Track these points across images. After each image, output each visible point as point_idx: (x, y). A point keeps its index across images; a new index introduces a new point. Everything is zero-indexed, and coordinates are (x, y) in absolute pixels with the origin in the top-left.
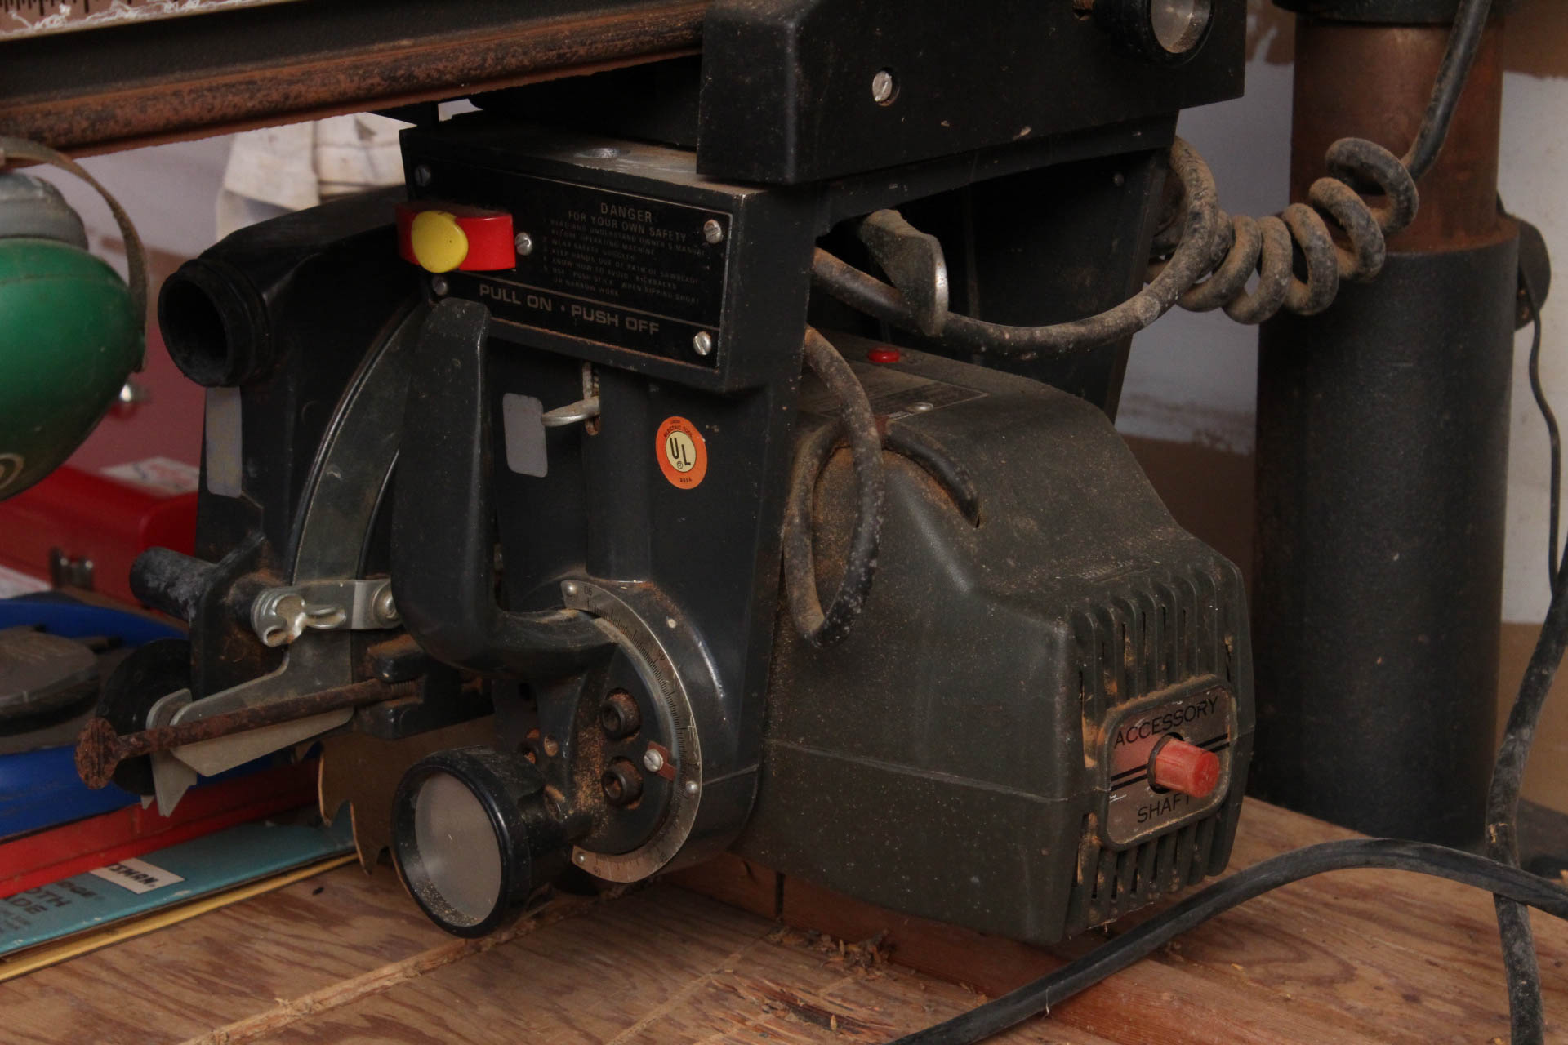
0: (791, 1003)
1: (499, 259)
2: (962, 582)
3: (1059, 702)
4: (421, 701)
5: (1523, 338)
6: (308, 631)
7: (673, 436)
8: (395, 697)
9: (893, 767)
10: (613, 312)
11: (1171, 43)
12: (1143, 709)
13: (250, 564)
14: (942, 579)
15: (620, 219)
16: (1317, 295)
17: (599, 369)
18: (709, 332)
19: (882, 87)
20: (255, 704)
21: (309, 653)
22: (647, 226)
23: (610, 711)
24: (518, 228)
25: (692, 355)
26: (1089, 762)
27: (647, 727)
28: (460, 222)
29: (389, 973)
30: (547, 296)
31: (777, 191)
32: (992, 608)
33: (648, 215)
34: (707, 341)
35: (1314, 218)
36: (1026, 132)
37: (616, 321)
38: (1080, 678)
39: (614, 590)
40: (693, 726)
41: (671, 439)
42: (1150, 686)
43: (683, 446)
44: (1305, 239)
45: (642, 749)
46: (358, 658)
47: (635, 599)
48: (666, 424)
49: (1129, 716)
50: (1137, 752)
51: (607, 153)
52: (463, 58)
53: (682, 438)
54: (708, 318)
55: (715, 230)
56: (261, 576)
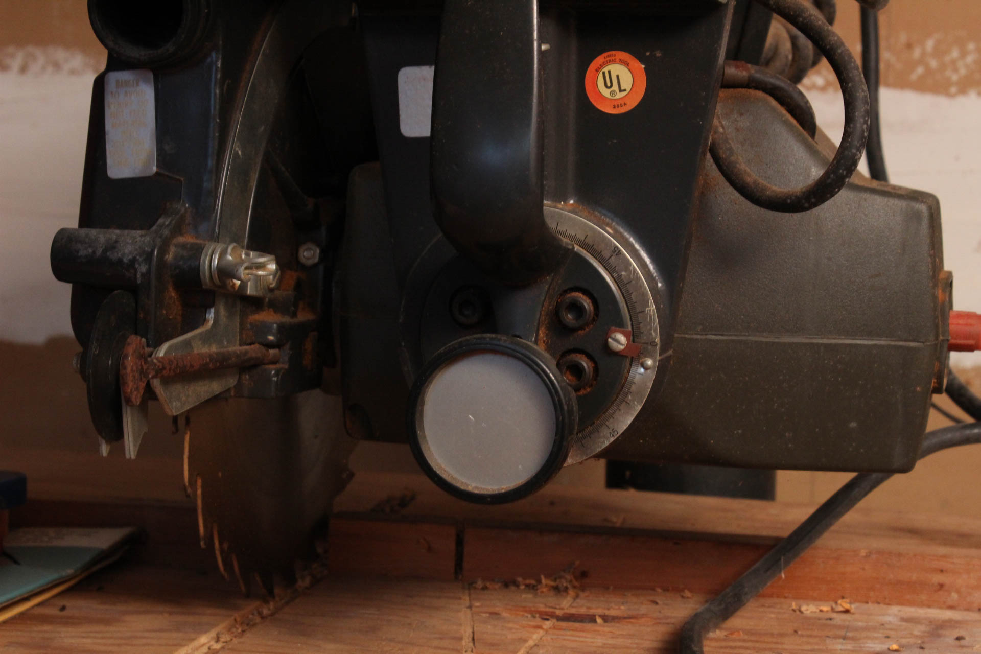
0: (554, 616)
7: (606, 70)
8: (274, 360)
13: (178, 229)
21: (222, 313)
41: (604, 73)
43: (618, 77)
45: (606, 333)
46: (243, 323)
48: (600, 60)
53: (616, 69)
56: (188, 239)
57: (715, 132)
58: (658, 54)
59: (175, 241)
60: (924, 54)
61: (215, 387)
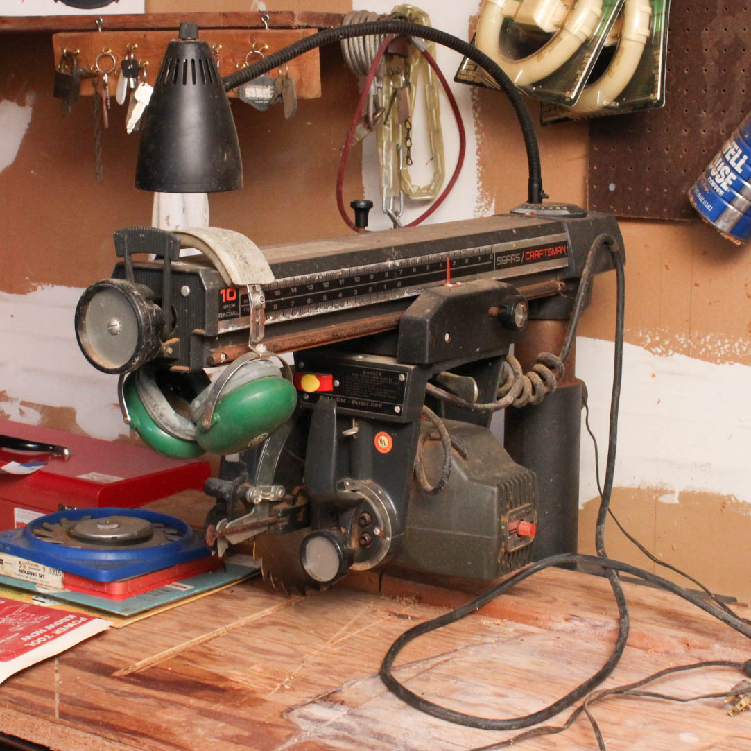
0: (395, 614)
1: (328, 388)
2: (465, 477)
3: (495, 509)
4: (287, 523)
5: (584, 411)
6: (263, 500)
7: (381, 437)
8: (280, 522)
9: (445, 532)
10: (367, 402)
11: (518, 324)
12: (515, 512)
13: (243, 481)
14: (459, 476)
15: (370, 376)
16: (539, 398)
17: (358, 418)
18: (400, 406)
19: (447, 337)
20: (247, 522)
21: (259, 508)
22: (379, 377)
23: (363, 518)
24: (334, 379)
25: (394, 413)
26: (503, 527)
27: (374, 522)
28: (317, 377)
29: (268, 611)
30: (343, 398)
31: (422, 367)
32: (475, 484)
33: (380, 374)
34: (399, 408)
35: (537, 376)
36: (478, 350)
37: (368, 404)
38: (501, 504)
39: (362, 483)
40: (389, 521)
41: (380, 439)
42: (517, 506)
43: (384, 440)
44: (535, 382)
45: (373, 529)
46: (270, 510)
47: (369, 485)
48: (379, 434)
49: (512, 514)
50: (513, 525)
51: (360, 357)
52: (348, 331)
53: (384, 438)
54: (399, 401)
55: (402, 377)
56: (246, 485)
57: (417, 461)
58: (395, 434)
59: (241, 486)
60: (705, 342)
61: (256, 532)
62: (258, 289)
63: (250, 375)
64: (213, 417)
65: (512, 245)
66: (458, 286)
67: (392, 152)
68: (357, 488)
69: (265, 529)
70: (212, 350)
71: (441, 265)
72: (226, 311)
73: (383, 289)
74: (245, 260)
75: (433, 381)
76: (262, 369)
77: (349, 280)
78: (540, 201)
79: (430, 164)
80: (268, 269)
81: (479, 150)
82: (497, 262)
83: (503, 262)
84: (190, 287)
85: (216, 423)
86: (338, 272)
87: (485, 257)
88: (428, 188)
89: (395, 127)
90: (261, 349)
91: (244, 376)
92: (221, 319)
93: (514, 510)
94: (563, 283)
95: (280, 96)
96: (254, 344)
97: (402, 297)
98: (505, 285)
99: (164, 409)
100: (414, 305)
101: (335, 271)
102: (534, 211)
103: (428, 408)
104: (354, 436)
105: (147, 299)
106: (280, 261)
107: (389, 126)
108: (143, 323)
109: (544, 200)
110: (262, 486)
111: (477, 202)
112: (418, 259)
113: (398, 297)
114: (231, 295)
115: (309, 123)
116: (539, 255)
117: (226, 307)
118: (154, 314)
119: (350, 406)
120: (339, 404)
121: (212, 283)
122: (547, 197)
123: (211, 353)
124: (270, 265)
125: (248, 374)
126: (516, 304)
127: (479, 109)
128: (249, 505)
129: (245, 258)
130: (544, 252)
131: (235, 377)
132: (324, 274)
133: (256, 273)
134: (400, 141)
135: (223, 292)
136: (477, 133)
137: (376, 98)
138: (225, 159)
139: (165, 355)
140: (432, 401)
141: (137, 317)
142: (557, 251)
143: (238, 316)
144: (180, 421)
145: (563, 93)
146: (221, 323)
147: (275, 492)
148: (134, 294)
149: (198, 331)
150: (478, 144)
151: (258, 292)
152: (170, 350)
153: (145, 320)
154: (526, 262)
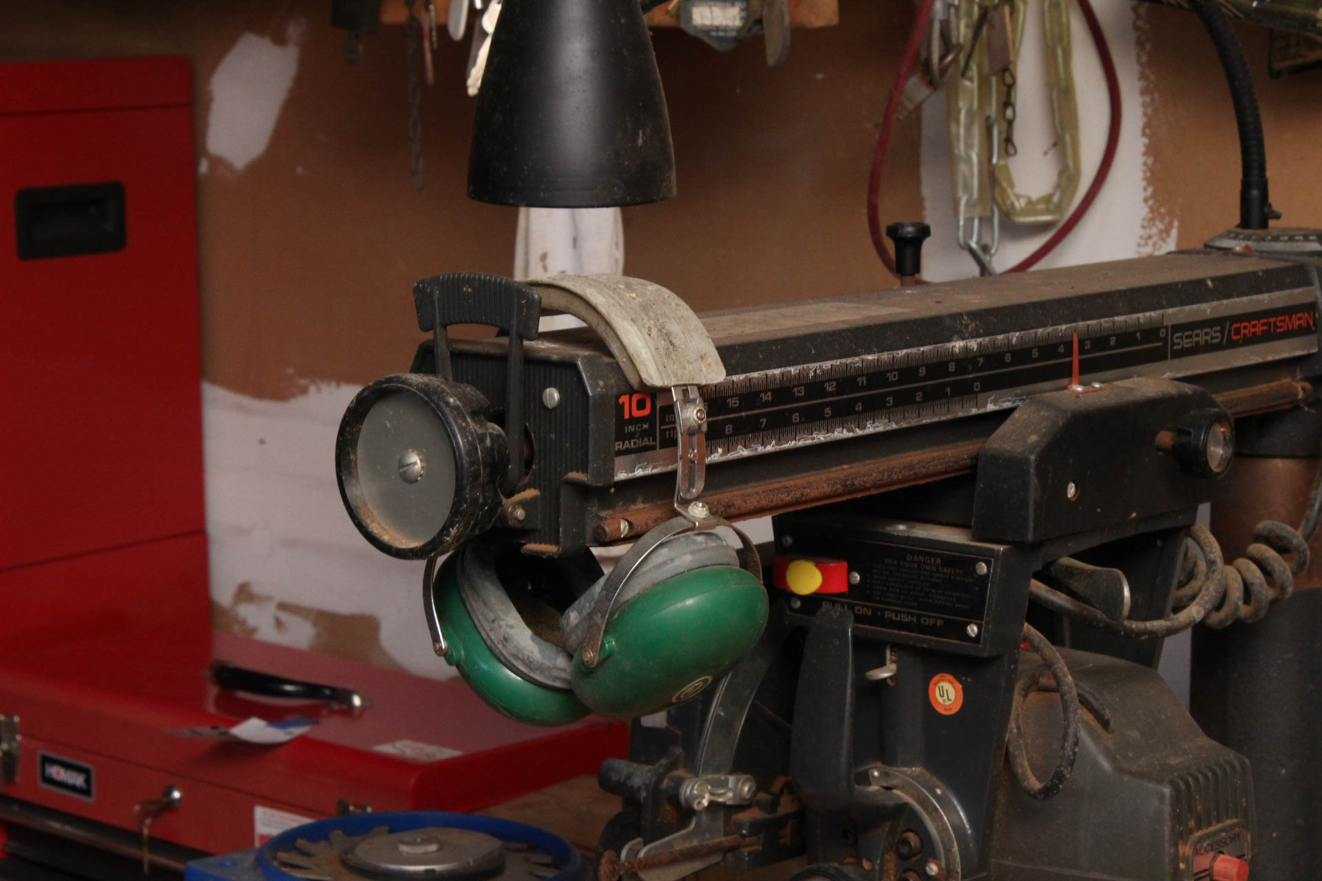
1: (839, 587)
2: (1106, 765)
3: (1167, 830)
4: (759, 848)
6: (711, 803)
7: (941, 684)
8: (747, 846)
9: (1067, 872)
10: (912, 615)
11: (1214, 465)
12: (1208, 836)
13: (673, 766)
14: (1096, 764)
15: (919, 563)
16: (1257, 611)
17: (896, 647)
18: (976, 624)
19: (1071, 490)
20: (679, 847)
21: (705, 818)
22: (937, 567)
23: (906, 842)
24: (850, 570)
25: (967, 637)
26: (1182, 866)
27: (928, 850)
28: (818, 566)
30: (868, 607)
31: (1021, 548)
32: (1126, 778)
33: (939, 561)
34: (975, 629)
35: (1253, 567)
36: (1134, 515)
37: (915, 620)
38: (1178, 819)
39: (904, 773)
40: (956, 848)
41: (939, 687)
42: (1209, 824)
43: (947, 691)
44: (1250, 578)
45: (924, 863)
46: (727, 821)
47: (916, 778)
48: (936, 678)
49: (1201, 839)
50: (1202, 862)
51: (902, 527)
52: (874, 475)
53: (946, 686)
54: (976, 616)
55: (983, 568)
56: (680, 772)
57: (1011, 732)
58: (969, 680)
59: (669, 775)
61: (698, 865)
62: (694, 393)
63: (676, 563)
64: (603, 645)
65: (1207, 309)
66: (1096, 390)
67: (976, 131)
68: (894, 782)
69: (715, 859)
70: (603, 514)
71: (1061, 349)
72: (631, 436)
73: (944, 396)
74: (667, 336)
75: (1045, 576)
76: (699, 551)
77: (877, 376)
78: (1264, 225)
79: (1052, 153)
80: (714, 356)
81: (1147, 125)
82: (1173, 344)
83: (1186, 344)
84: (560, 392)
85: (610, 655)
86: (855, 361)
87: (1150, 332)
88: (1047, 199)
89: (984, 83)
90: (698, 511)
91: (665, 563)
92: (620, 453)
93: (1205, 831)
94: (1307, 385)
95: (759, 22)
96: (686, 503)
97: (982, 411)
98: (1188, 388)
99: (511, 627)
100: (1006, 427)
101: (849, 360)
102: (1251, 244)
103: (1033, 630)
104: (889, 681)
105: (475, 414)
106: (740, 341)
107: (971, 80)
108: (465, 460)
109: (1272, 223)
110: (710, 776)
111: (1143, 227)
112: (1015, 337)
113: (974, 411)
114: (641, 405)
115: (820, 76)
116: (1259, 330)
117: (631, 428)
118: (488, 442)
119: (881, 622)
120: (859, 619)
121: (601, 383)
122: (1278, 217)
123: (601, 518)
124: (719, 349)
125: (672, 560)
126: (1210, 426)
127: (1148, 47)
128: (686, 813)
129: (668, 335)
130: (1268, 324)
131: (646, 568)
132: (827, 365)
133: (689, 362)
134: (993, 110)
135: (624, 399)
136: (1144, 92)
137: (945, 24)
138: (640, 142)
139: (511, 523)
140: (1042, 615)
141: (454, 450)
142: (1296, 321)
143: (653, 448)
144: (541, 651)
145: (1312, 12)
146: (619, 461)
147: (737, 788)
148: (447, 404)
149: (574, 475)
150: (1145, 114)
151: (694, 401)
152: (520, 513)
153: (469, 453)
154: (1232, 344)
